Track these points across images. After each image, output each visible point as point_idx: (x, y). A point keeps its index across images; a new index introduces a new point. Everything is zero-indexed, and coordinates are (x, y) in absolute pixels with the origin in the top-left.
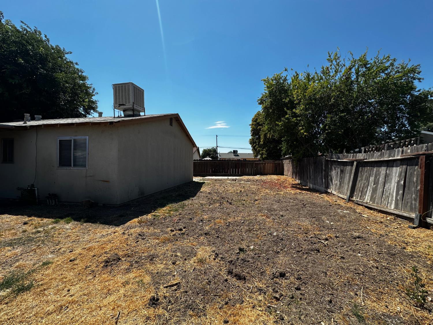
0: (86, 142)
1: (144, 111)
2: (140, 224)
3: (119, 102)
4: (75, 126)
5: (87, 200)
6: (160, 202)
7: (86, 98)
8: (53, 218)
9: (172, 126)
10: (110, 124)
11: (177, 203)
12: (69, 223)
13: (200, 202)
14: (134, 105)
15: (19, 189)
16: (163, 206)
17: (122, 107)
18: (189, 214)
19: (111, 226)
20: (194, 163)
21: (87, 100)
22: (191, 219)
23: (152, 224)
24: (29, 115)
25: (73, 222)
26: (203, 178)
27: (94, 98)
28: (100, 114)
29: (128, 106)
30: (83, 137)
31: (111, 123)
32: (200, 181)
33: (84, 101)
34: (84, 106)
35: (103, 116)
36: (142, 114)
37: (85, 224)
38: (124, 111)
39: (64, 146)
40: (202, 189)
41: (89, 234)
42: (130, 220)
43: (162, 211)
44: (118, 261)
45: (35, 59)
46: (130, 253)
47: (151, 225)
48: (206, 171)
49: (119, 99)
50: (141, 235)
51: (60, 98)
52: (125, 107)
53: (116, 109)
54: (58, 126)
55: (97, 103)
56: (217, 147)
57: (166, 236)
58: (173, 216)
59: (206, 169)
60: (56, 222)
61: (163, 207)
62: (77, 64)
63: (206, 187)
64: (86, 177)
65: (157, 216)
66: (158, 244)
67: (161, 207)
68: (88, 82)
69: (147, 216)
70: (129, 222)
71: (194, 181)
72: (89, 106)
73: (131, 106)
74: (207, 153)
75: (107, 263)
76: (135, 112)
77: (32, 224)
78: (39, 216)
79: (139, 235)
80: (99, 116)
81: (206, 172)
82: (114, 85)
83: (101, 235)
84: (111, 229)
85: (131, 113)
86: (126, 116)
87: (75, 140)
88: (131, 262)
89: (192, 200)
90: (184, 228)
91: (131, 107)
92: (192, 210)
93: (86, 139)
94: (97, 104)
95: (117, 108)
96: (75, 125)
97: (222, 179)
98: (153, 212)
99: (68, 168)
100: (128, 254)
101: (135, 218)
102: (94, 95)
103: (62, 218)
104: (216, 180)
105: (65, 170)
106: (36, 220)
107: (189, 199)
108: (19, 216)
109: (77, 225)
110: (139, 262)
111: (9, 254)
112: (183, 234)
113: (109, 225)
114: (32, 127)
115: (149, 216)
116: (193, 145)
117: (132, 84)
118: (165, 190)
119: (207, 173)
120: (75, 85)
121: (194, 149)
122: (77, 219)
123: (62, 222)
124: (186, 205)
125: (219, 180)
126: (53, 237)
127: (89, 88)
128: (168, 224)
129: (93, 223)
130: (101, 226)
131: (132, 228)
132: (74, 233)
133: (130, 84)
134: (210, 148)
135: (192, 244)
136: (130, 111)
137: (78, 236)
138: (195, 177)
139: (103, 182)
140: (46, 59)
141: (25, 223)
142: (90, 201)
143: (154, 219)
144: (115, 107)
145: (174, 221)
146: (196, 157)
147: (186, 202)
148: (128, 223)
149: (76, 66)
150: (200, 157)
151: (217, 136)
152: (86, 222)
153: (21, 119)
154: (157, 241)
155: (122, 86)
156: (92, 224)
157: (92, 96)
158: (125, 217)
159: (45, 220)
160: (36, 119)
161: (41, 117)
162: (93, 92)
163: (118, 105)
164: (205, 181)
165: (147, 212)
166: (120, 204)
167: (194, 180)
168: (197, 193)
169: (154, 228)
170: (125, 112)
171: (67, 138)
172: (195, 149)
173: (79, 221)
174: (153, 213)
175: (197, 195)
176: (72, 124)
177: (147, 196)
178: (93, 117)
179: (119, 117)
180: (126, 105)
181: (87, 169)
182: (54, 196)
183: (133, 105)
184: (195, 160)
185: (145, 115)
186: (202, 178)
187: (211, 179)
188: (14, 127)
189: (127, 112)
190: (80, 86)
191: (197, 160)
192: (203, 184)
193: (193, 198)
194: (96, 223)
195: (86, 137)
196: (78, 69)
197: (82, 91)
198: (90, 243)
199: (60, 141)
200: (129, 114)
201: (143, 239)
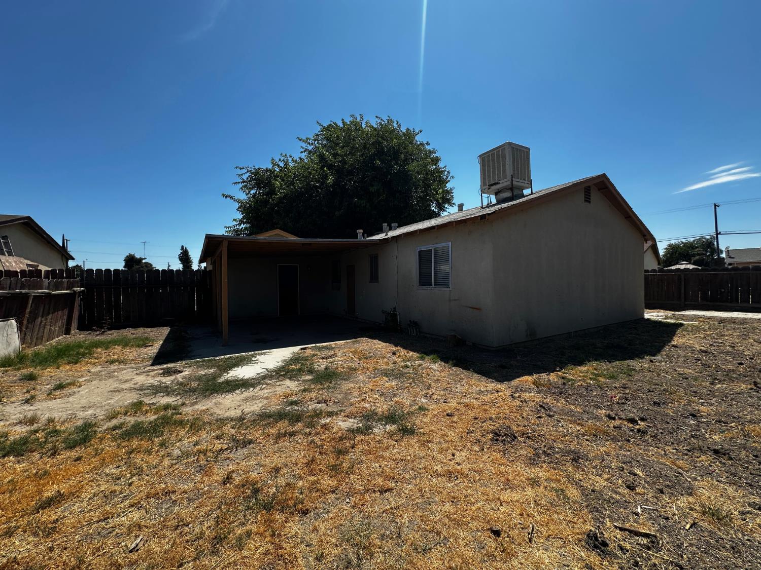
0: (448, 251)
1: (530, 185)
2: (538, 387)
3: (489, 181)
4: (436, 230)
5: (453, 334)
6: (570, 354)
7: (439, 189)
8: (418, 353)
9: (590, 202)
10: (481, 219)
11: (610, 362)
12: (436, 362)
13: (678, 369)
14: (514, 179)
15: (384, 312)
16: (580, 363)
17: (494, 188)
18: (648, 392)
19: (490, 380)
20: (646, 278)
21: (441, 191)
22: (659, 404)
23: (561, 392)
24: (386, 224)
25: (439, 362)
26: (673, 313)
27: (449, 186)
28: (461, 207)
29: (504, 183)
30: (445, 244)
31: (483, 217)
32: (665, 321)
33: (437, 194)
34: (437, 201)
35: (464, 208)
36: (526, 192)
37: (454, 368)
38: (496, 194)
39: (424, 258)
40: (675, 339)
41: (462, 384)
42: (519, 377)
43: (578, 372)
44: (513, 440)
45: (390, 156)
46: (530, 433)
47: (560, 394)
48: (683, 296)
49: (489, 176)
50: (544, 408)
51: (412, 196)
52: (498, 187)
53: (484, 193)
54: (418, 233)
55: (453, 191)
56: (717, 234)
57: (598, 423)
58: (607, 387)
59: (683, 291)
60: (422, 359)
61: (580, 366)
62: (427, 144)
63: (688, 337)
64: (450, 301)
65: (570, 380)
66: (583, 435)
67: (574, 365)
68: (441, 165)
69: (547, 375)
70: (518, 379)
71: (648, 319)
72: (443, 198)
73: (509, 183)
74: (678, 253)
75: (497, 436)
76: (515, 192)
77: (400, 356)
78: (405, 348)
79: (541, 406)
80: (459, 211)
81: (683, 300)
82: (480, 156)
83: (478, 389)
84: (492, 385)
85: (507, 194)
86: (499, 202)
87: (434, 249)
88: (536, 449)
89: (651, 361)
90: (643, 419)
91: (509, 185)
92: (656, 385)
93: (449, 246)
94: (452, 193)
95: (485, 191)
96: (436, 228)
97: (745, 319)
98: (558, 371)
99: (429, 288)
100: (528, 433)
101: (526, 375)
102: (449, 181)
103: (427, 354)
104: (722, 321)
105: (425, 291)
106: (403, 352)
107: (641, 358)
108: (387, 344)
109: (445, 368)
110: (549, 454)
111: (387, 385)
112: (642, 432)
113: (486, 377)
114: (393, 238)
115: (553, 377)
116: (644, 236)
117: (510, 144)
118: (576, 332)
119: (685, 300)
120: (427, 174)
121: (645, 244)
122: (445, 359)
123: (428, 358)
124: (635, 370)
125: (734, 321)
126: (422, 376)
127: (442, 172)
128: (597, 402)
129: (464, 368)
130: (476, 376)
131: (524, 391)
132: (444, 377)
133: (505, 146)
134: (692, 240)
135: (673, 463)
136: (506, 192)
137: (449, 384)
138: (648, 310)
139: (471, 309)
140: (398, 151)
141: (394, 354)
142: (455, 336)
143: (564, 384)
144: (483, 192)
145: (612, 398)
146: (650, 264)
147: (636, 364)
148: (515, 380)
149: (428, 147)
150: (659, 264)
151: (715, 206)
152: (455, 365)
153: (380, 231)
154: (578, 428)
155: (494, 154)
156: (464, 371)
157: (447, 182)
158: (510, 370)
159: (411, 353)
160: (393, 228)
161: (397, 224)
162: (447, 177)
163: (487, 185)
164: (683, 320)
165: (549, 370)
166: (497, 347)
167: (647, 316)
168: (663, 347)
169: (568, 401)
170: (497, 196)
171: (427, 248)
172: (647, 245)
173: (447, 362)
174: (560, 373)
175: (664, 353)
176: (433, 228)
177: (541, 338)
178: (450, 214)
179: (488, 206)
180: (499, 183)
181: (451, 289)
182: (415, 324)
183: (512, 180)
184: (647, 271)
185: (532, 194)
186: (670, 313)
187: (705, 317)
188: (378, 241)
189: (501, 195)
190: (432, 174)
191: (654, 271)
192: (677, 329)
193: (655, 358)
194: (469, 370)
195: (448, 243)
196: (429, 151)
197: (434, 180)
198: (466, 397)
199: (419, 251)
200: (505, 197)
201: (550, 416)
